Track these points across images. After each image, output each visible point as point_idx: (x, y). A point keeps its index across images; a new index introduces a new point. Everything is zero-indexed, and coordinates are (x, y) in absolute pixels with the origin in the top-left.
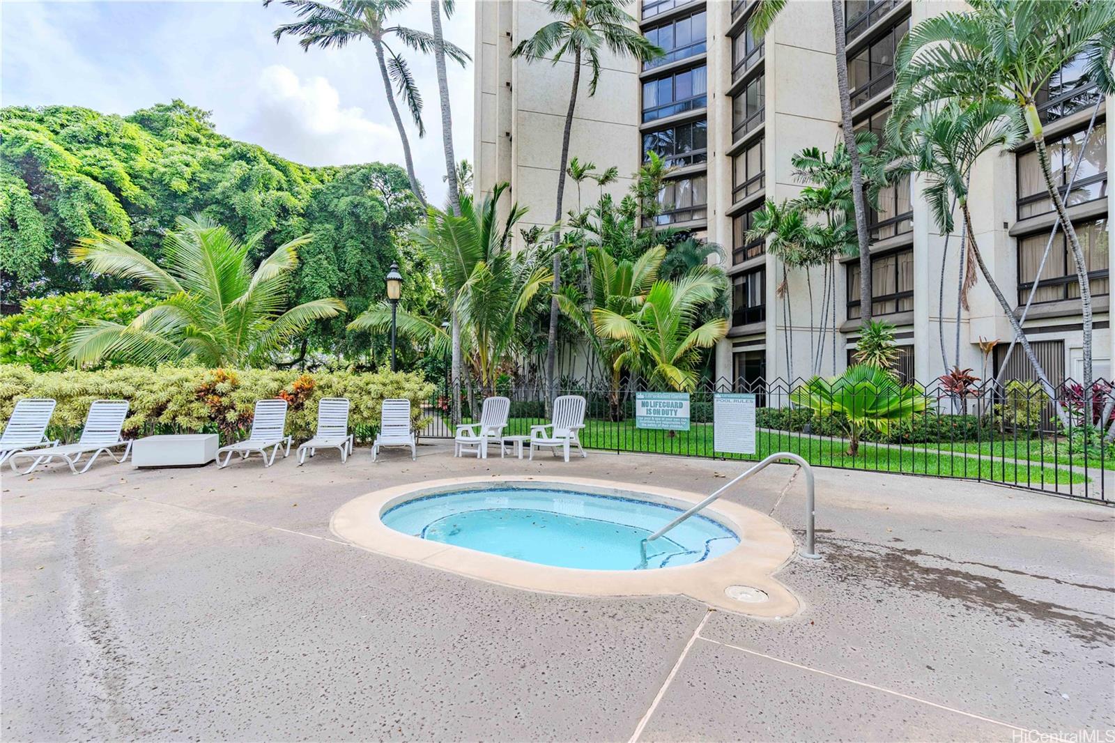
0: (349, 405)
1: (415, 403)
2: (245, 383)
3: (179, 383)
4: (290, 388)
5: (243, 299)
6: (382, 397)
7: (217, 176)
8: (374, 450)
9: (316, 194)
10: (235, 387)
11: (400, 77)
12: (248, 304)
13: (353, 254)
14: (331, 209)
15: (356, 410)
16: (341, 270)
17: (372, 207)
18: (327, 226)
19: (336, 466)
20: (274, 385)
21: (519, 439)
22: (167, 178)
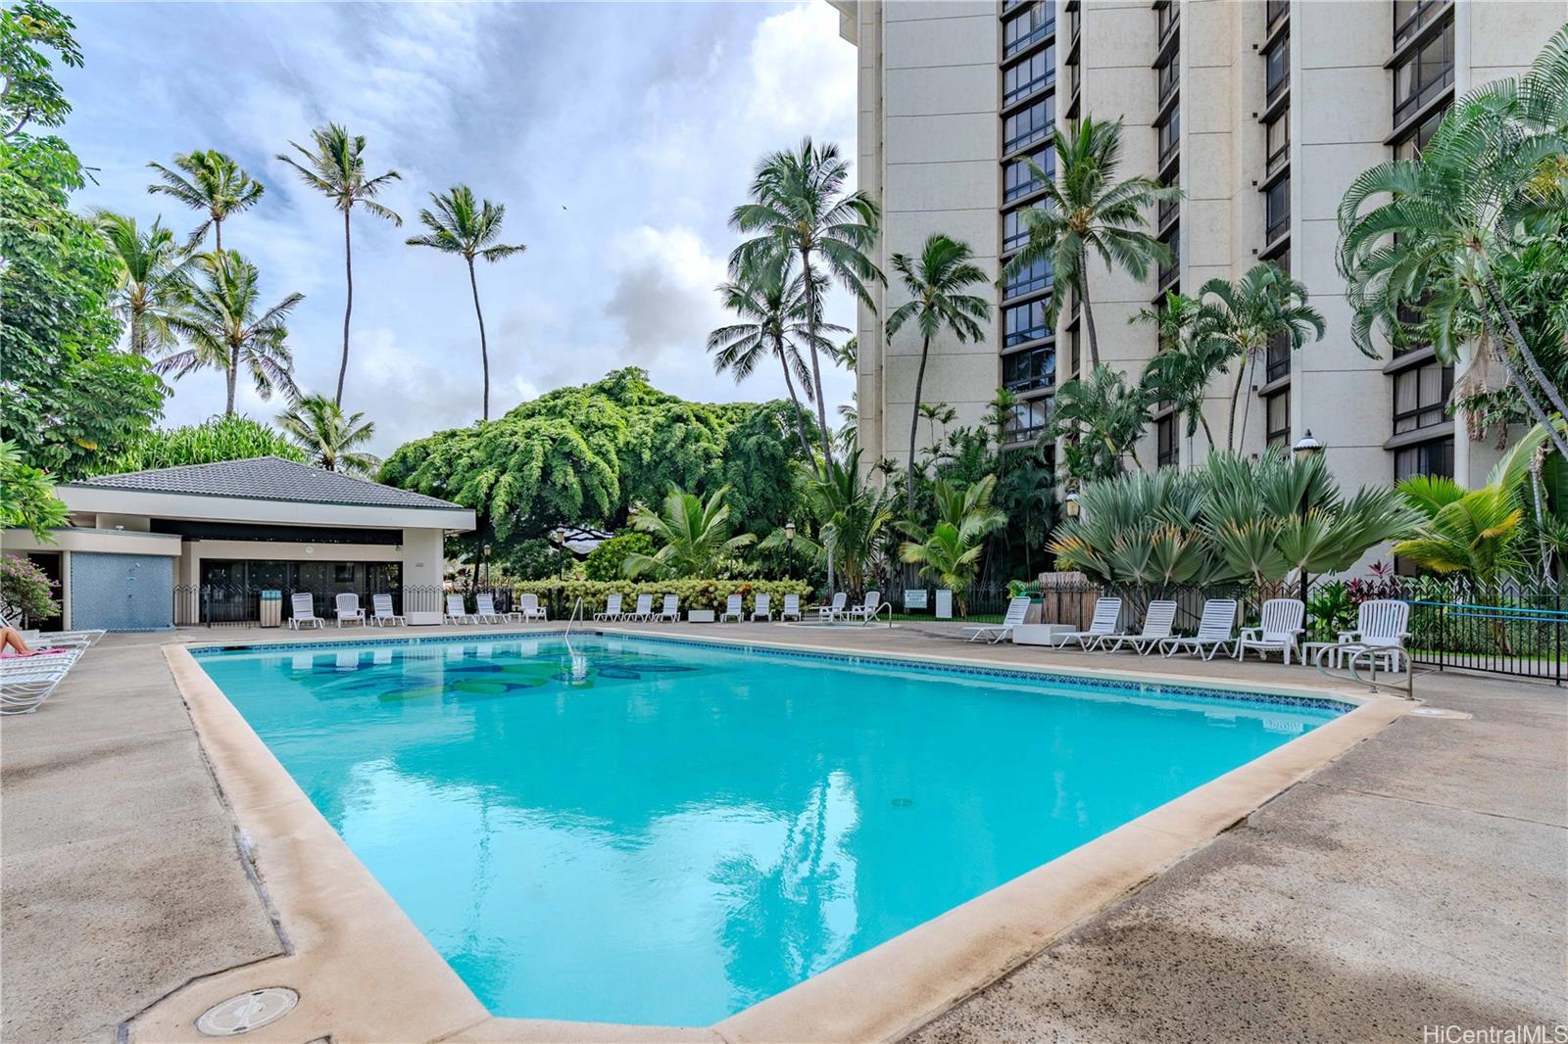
0: (769, 598)
1: (801, 597)
2: (720, 587)
3: (693, 587)
4: (740, 589)
5: (701, 538)
6: (784, 594)
7: (666, 436)
8: (783, 618)
9: (730, 437)
10: (716, 589)
11: (794, 357)
12: (704, 540)
13: (758, 482)
14: (741, 446)
15: (772, 601)
16: (749, 495)
17: (773, 446)
18: (738, 462)
19: (765, 624)
20: (733, 588)
21: (848, 613)
22: (637, 448)
